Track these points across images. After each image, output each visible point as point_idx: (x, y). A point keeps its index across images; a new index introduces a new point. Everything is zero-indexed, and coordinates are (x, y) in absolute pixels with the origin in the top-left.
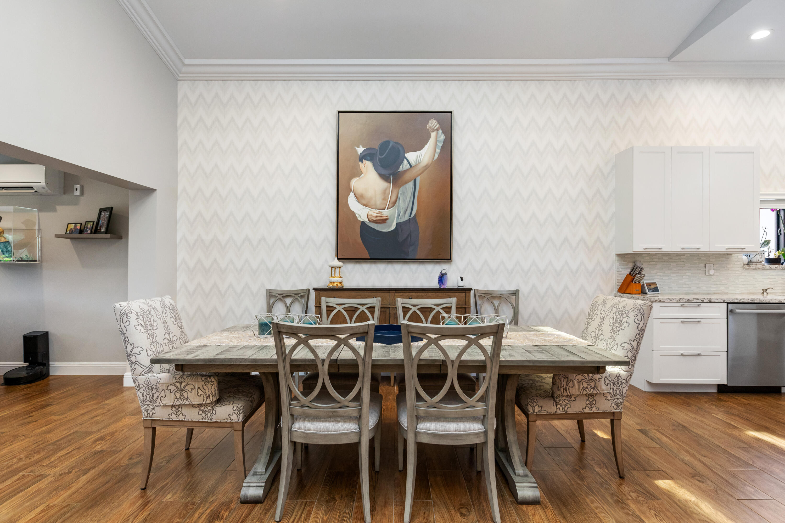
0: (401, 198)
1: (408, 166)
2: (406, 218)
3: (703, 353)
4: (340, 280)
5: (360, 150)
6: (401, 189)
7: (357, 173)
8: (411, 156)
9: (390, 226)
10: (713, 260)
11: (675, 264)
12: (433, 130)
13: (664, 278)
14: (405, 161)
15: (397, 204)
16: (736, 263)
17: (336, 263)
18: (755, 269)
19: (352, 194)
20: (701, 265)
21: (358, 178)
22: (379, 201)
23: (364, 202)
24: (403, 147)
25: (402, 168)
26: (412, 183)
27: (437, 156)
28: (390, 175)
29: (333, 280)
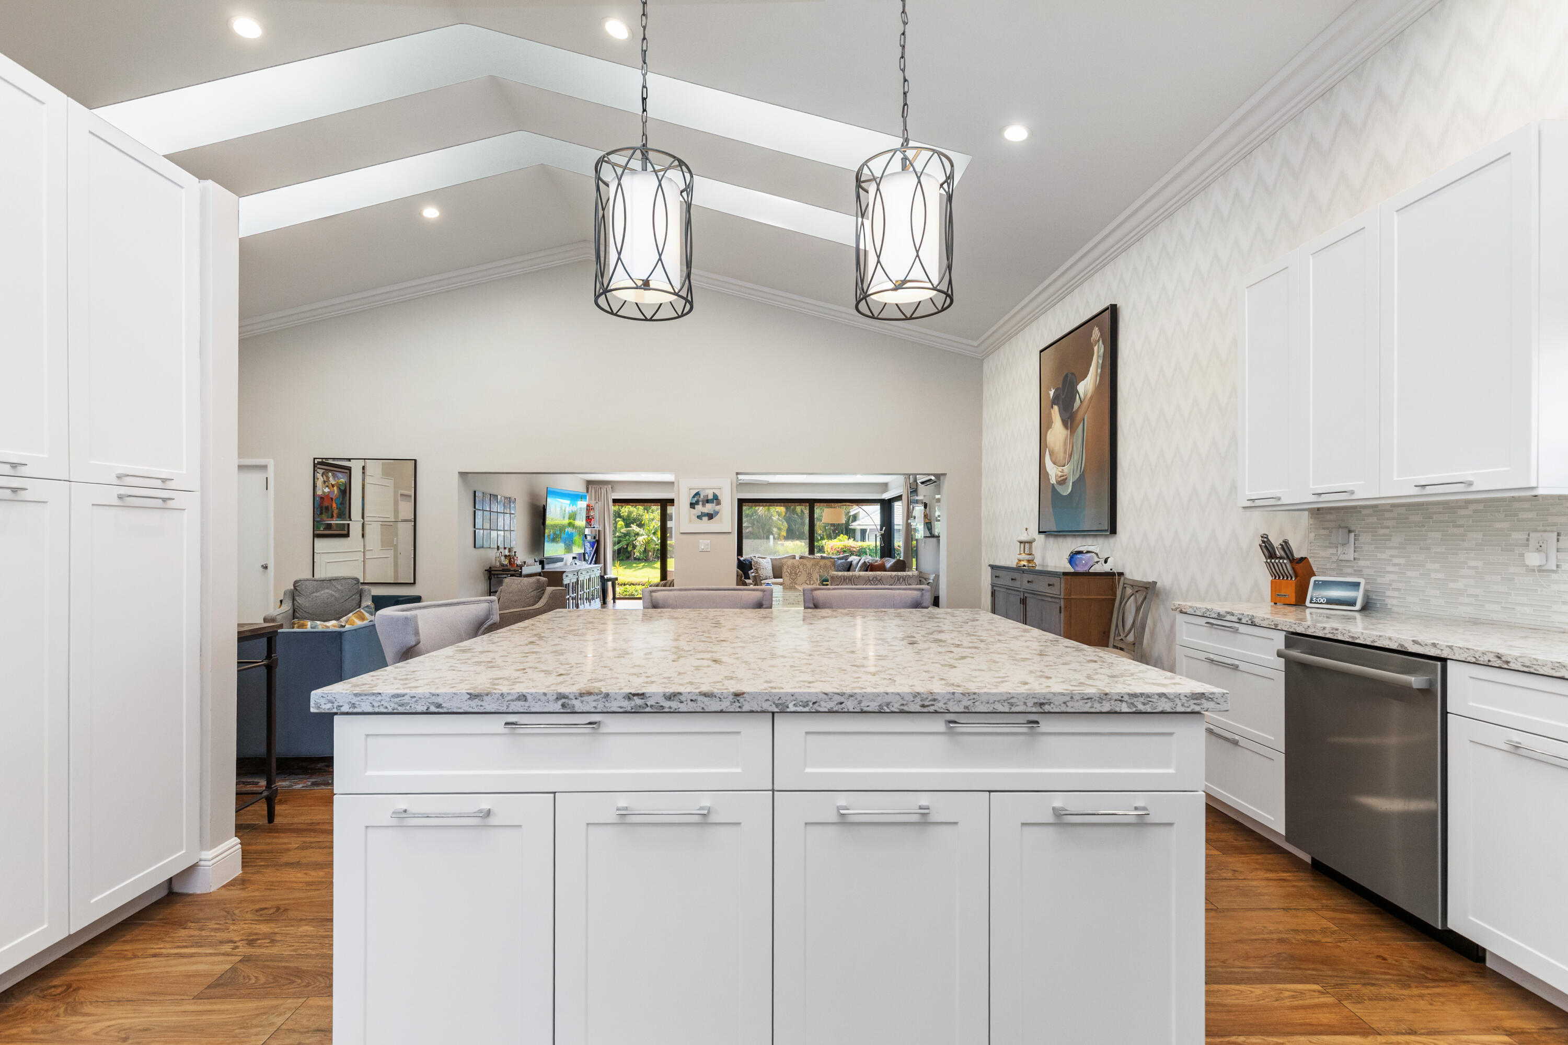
0: (1075, 447)
1: (1079, 402)
2: (1078, 475)
3: (1243, 742)
5: (1052, 393)
6: (1075, 435)
7: (1050, 423)
8: (1081, 387)
9: (1069, 488)
10: (1562, 520)
12: (1097, 343)
13: (1409, 574)
14: (1077, 396)
15: (1072, 457)
19: (1047, 450)
21: (1050, 430)
22: (1062, 456)
23: (1053, 459)
24: (1076, 377)
25: (1075, 407)
26: (1081, 425)
27: (1099, 379)
28: (1068, 419)
29: (1021, 557)
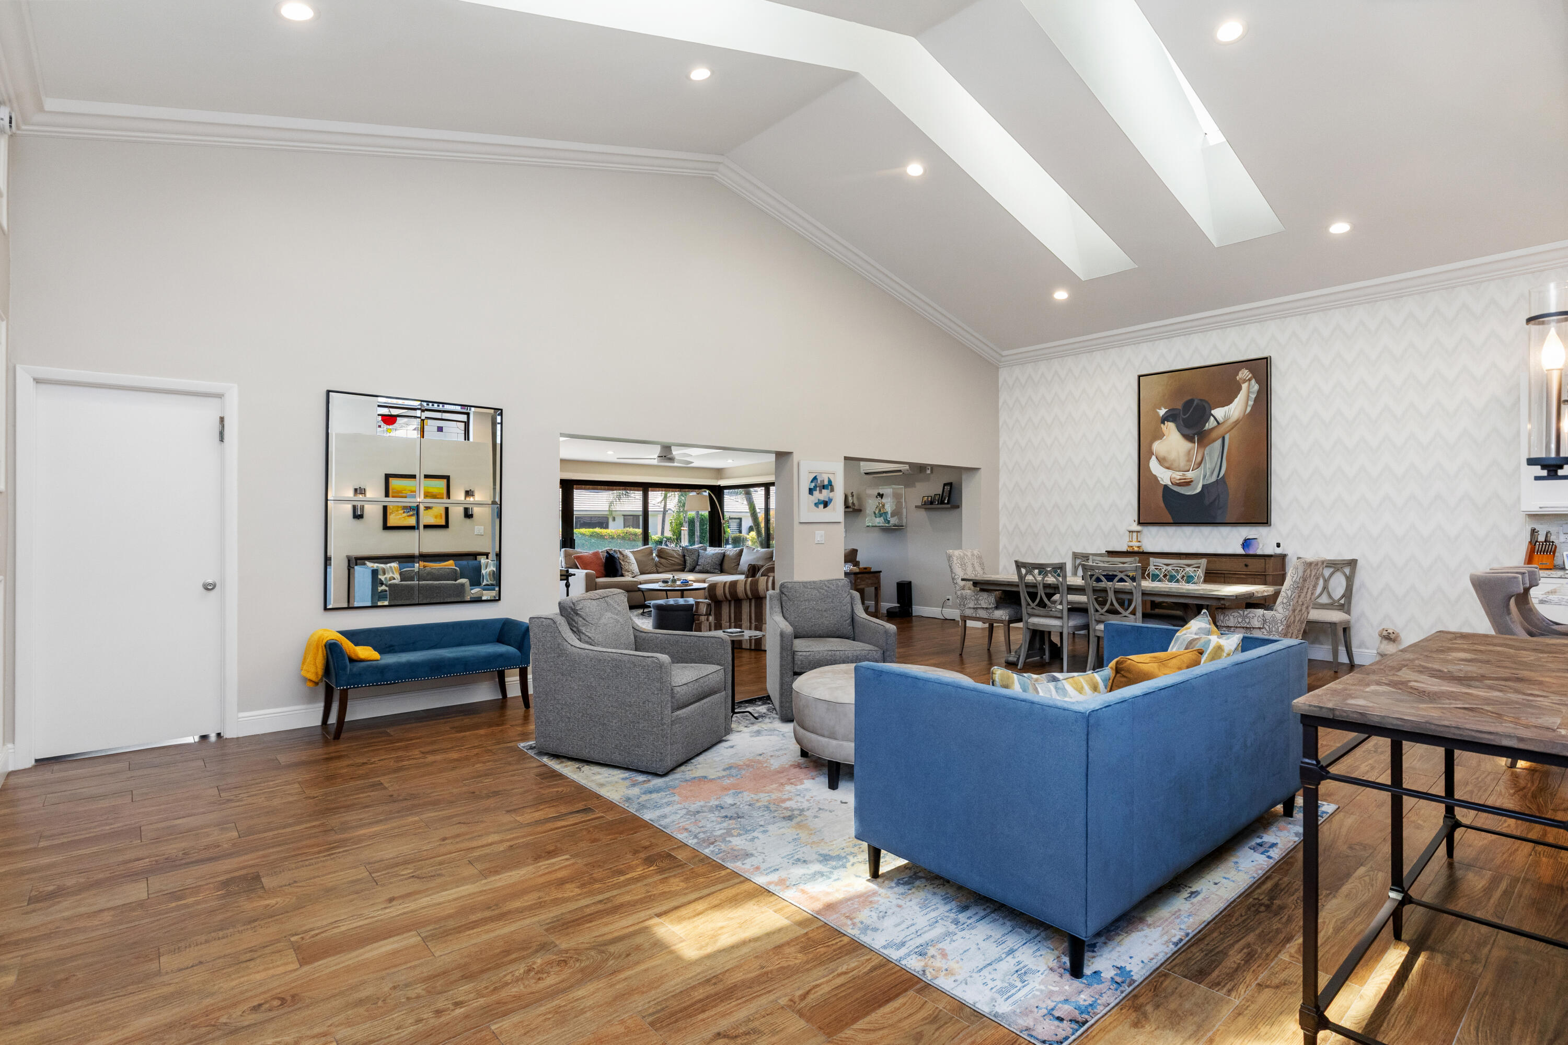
0: (1207, 458)
1: (1215, 423)
2: (1214, 479)
4: (1138, 544)
5: (1162, 412)
6: (1207, 448)
7: (1159, 436)
8: (1219, 413)
9: (1195, 489)
12: (1245, 381)
14: (1212, 418)
15: (1202, 465)
17: (1135, 527)
19: (1154, 458)
21: (1159, 441)
22: (1182, 463)
23: (1167, 465)
24: (1208, 404)
25: (1208, 426)
26: (1219, 442)
27: (1249, 409)
28: (1194, 434)
29: (1131, 544)
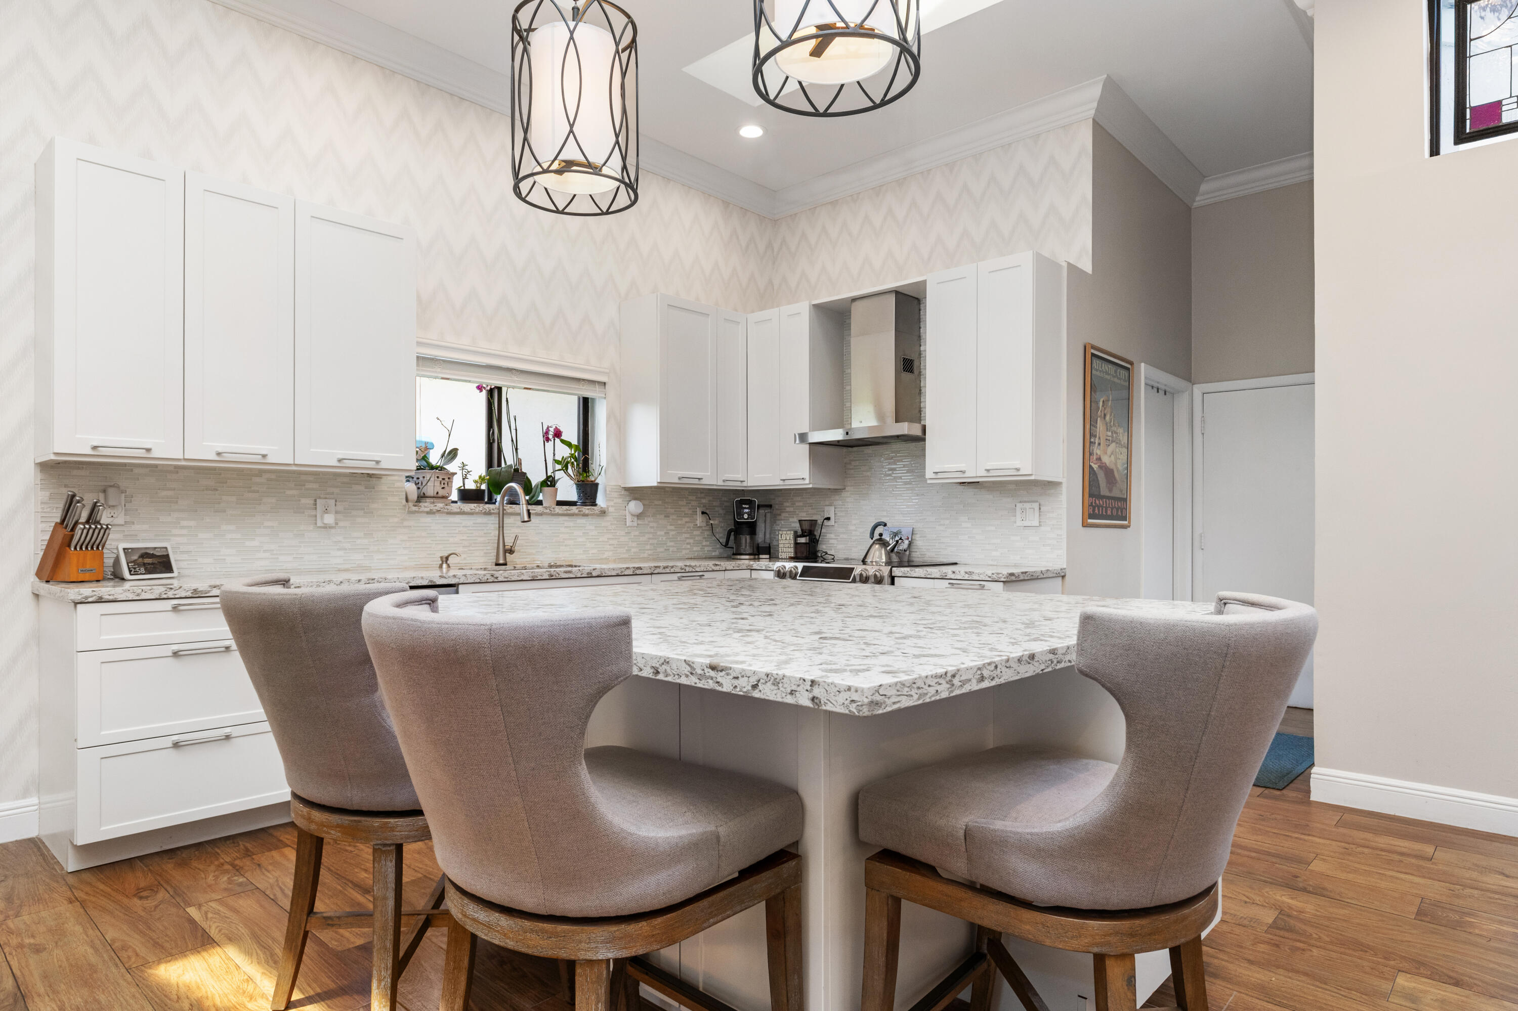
3: (234, 731)
10: (336, 491)
11: (234, 499)
13: (201, 535)
16: (390, 499)
18: (430, 513)
20: (304, 501)
